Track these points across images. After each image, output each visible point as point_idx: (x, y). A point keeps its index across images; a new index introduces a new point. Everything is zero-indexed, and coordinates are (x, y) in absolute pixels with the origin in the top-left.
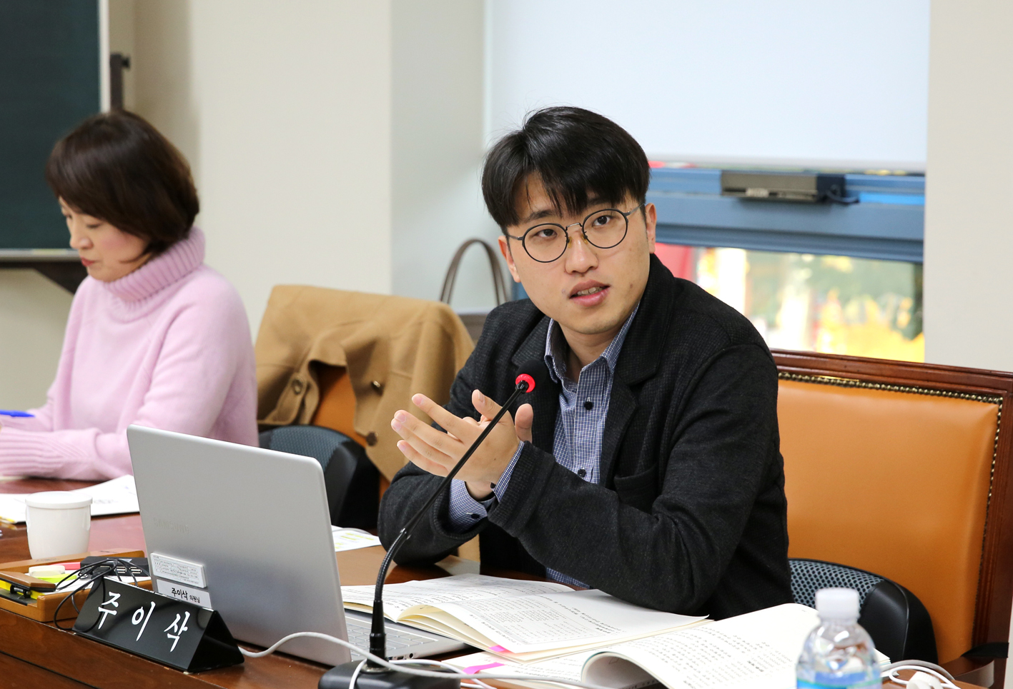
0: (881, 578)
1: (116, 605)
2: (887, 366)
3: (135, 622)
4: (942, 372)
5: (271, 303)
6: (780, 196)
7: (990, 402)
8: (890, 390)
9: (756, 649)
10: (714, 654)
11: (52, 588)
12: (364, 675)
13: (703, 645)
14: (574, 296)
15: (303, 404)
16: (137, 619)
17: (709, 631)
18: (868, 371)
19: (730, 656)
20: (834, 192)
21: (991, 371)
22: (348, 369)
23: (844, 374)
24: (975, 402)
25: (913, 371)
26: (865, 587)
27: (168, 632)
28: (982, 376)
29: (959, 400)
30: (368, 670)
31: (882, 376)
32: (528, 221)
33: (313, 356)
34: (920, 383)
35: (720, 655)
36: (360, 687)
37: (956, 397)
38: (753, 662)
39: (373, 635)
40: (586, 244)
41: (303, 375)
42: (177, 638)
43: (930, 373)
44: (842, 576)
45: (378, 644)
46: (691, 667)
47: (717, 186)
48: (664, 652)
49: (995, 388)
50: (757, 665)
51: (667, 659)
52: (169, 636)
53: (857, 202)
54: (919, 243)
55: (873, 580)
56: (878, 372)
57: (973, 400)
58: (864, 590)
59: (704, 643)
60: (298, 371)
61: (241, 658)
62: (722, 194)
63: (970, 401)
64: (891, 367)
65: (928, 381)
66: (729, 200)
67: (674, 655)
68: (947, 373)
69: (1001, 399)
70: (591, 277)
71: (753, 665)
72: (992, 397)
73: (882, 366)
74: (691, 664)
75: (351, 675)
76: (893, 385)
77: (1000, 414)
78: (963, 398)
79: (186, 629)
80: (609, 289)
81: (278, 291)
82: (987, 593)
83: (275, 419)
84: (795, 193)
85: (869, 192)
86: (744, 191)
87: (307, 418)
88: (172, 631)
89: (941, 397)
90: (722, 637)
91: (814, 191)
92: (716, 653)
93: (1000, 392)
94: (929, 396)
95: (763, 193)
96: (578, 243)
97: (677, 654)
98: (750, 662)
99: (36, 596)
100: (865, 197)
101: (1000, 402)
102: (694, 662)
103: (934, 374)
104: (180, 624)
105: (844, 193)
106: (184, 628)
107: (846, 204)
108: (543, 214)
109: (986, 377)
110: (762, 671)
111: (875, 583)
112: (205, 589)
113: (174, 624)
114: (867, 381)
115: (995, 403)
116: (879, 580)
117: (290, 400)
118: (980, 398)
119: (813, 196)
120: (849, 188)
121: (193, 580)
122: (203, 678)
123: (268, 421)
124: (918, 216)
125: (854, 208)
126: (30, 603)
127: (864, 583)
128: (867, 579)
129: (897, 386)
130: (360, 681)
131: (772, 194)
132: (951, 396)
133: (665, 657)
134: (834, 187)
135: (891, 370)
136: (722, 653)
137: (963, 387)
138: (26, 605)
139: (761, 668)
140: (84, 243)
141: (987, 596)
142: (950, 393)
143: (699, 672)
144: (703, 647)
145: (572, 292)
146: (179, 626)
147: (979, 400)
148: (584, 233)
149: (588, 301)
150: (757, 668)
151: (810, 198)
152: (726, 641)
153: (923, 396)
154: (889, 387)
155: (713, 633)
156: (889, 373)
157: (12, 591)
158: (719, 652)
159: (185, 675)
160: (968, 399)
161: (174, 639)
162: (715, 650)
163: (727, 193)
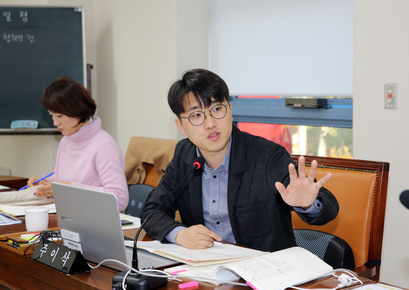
0: (334, 236)
1: (46, 249)
2: (337, 160)
3: (52, 255)
4: (356, 162)
5: (131, 143)
6: (305, 106)
7: (373, 173)
8: (337, 169)
9: (281, 264)
10: (264, 267)
11: (27, 242)
12: (129, 276)
13: (260, 263)
14: (209, 137)
15: (141, 177)
16: (53, 254)
17: (264, 258)
18: (330, 162)
19: (270, 268)
20: (323, 105)
21: (373, 161)
22: (155, 165)
23: (321, 163)
24: (368, 173)
25: (345, 162)
26: (329, 239)
27: (63, 259)
28: (370, 163)
29: (362, 172)
30: (131, 274)
31: (335, 164)
32: (189, 111)
33: (143, 160)
34: (348, 166)
35: (267, 267)
36: (127, 281)
37: (361, 171)
38: (279, 270)
39: (133, 260)
40: (212, 118)
41: (141, 167)
42: (65, 261)
43: (352, 163)
44: (320, 235)
45: (135, 264)
46: (255, 272)
47: (284, 104)
48: (245, 266)
49: (375, 168)
50: (281, 271)
51: (246, 269)
52: (63, 261)
53: (331, 108)
54: (351, 121)
55: (332, 237)
56: (333, 162)
57: (367, 172)
58: (328, 241)
59: (261, 262)
60: (139, 166)
61: (89, 269)
62: (286, 106)
63: (366, 172)
64: (338, 161)
65: (351, 165)
66: (288, 109)
67: (249, 267)
68: (358, 162)
69: (377, 171)
70: (214, 130)
71: (279, 271)
72: (374, 171)
73: (335, 160)
74: (255, 271)
75: (124, 276)
76: (339, 167)
77: (377, 177)
78: (363, 171)
79: (69, 258)
80: (220, 134)
81: (133, 139)
82: (373, 242)
83: (131, 182)
84: (310, 105)
85: (335, 104)
86: (293, 105)
87: (142, 182)
88: (64, 259)
89: (356, 171)
90: (268, 260)
91: (316, 104)
92: (265, 266)
93: (377, 169)
94: (351, 171)
95: (300, 105)
96: (209, 118)
97: (250, 267)
98: (278, 270)
99: (21, 245)
100: (334, 106)
101: (377, 173)
102: (257, 270)
103: (353, 163)
104: (67, 256)
105: (326, 105)
106: (68, 258)
107: (327, 108)
108: (195, 108)
109: (372, 164)
110: (283, 273)
111: (332, 238)
112: (79, 243)
113: (65, 256)
114: (329, 166)
115: (375, 173)
116: (334, 237)
117: (136, 176)
118: (369, 171)
119: (316, 106)
120: (328, 103)
121: (75, 239)
122: (73, 277)
123: (129, 183)
124: (351, 111)
125: (330, 110)
126: (19, 248)
127: (328, 238)
128: (329, 236)
129: (347, 168)
130: (128, 278)
131: (303, 106)
132: (359, 171)
133: (245, 268)
134: (323, 103)
135: (338, 162)
136: (268, 266)
137: (363, 167)
138: (17, 248)
139: (282, 272)
140: (59, 123)
141: (373, 243)
142: (359, 170)
143: (258, 274)
144: (260, 264)
145: (208, 136)
146: (67, 257)
147: (369, 172)
148: (211, 114)
149: (214, 138)
150: (281, 272)
151: (315, 107)
152: (270, 262)
153: (349, 171)
154: (337, 168)
155: (265, 258)
156: (337, 163)
157: (13, 244)
158: (266, 266)
159: (67, 276)
160: (365, 171)
161: (64, 262)
162: (265, 265)
163: (288, 106)
